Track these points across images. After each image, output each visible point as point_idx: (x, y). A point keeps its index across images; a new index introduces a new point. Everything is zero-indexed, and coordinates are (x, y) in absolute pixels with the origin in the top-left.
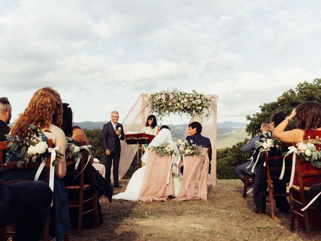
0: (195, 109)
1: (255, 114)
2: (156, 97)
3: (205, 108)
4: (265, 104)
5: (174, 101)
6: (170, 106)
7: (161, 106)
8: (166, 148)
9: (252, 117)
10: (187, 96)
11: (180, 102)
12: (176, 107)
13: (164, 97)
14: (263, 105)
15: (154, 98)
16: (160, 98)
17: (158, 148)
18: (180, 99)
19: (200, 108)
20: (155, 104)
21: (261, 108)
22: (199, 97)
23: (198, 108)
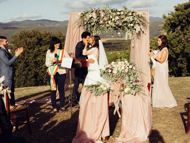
0: (127, 26)
1: (170, 13)
2: (86, 15)
3: (137, 25)
4: (179, 5)
5: (105, 19)
6: (100, 24)
7: (92, 24)
8: (102, 86)
9: (167, 16)
10: (118, 13)
11: (111, 19)
12: (107, 25)
13: (94, 15)
14: (177, 6)
15: (84, 17)
16: (90, 16)
17: (93, 86)
18: (111, 17)
19: (132, 25)
20: (86, 23)
21: (175, 8)
22: (130, 14)
23: (129, 25)
